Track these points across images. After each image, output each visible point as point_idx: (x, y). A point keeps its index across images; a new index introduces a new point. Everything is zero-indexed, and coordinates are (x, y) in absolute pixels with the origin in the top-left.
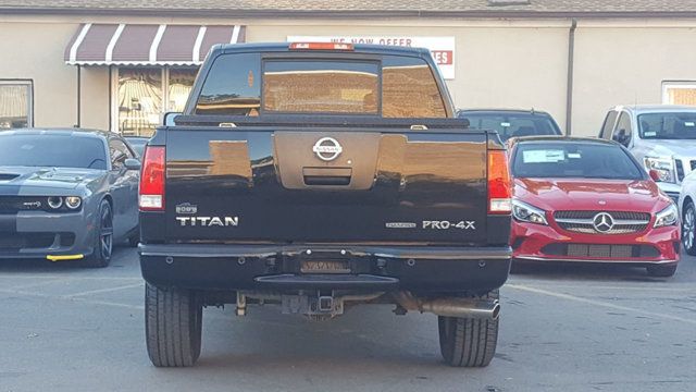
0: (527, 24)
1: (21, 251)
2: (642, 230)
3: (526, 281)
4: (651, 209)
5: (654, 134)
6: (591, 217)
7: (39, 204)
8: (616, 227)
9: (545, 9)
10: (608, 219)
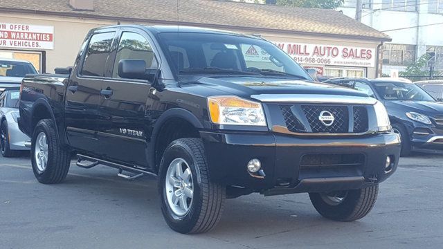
0: (93, 22)
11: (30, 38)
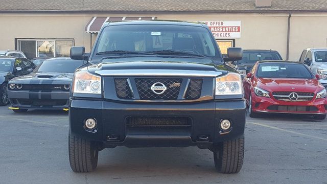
0: (271, 15)
1: (54, 107)
2: (311, 100)
3: (260, 121)
4: (314, 91)
5: (321, 60)
6: (288, 94)
7: (60, 88)
8: (299, 99)
9: (278, 9)
10: (296, 95)
11: (224, 30)
